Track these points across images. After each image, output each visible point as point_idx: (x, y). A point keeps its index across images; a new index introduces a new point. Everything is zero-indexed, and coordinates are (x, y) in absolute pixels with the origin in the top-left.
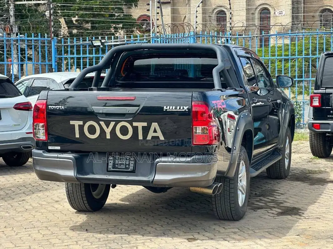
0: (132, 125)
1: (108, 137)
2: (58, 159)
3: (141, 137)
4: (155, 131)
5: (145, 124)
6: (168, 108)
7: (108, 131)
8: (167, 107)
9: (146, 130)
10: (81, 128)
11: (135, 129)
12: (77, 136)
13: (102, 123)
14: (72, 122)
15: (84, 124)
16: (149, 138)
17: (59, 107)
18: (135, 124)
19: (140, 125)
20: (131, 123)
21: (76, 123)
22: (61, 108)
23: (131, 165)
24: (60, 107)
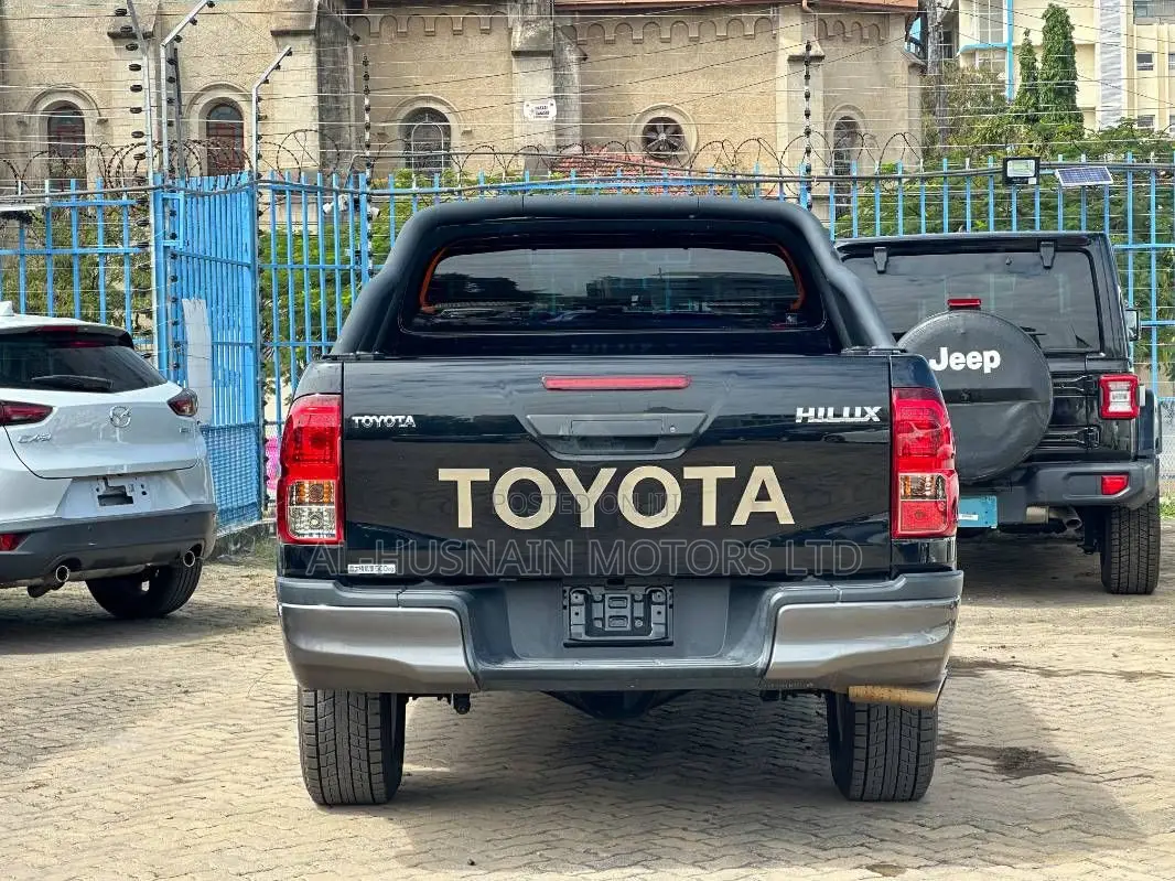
0: (678, 476)
1: (588, 520)
2: (400, 609)
3: (709, 518)
4: (763, 495)
5: (729, 472)
6: (812, 411)
7: (588, 501)
8: (806, 411)
9: (729, 494)
10: (482, 493)
11: (692, 491)
12: (465, 520)
13: (568, 475)
14: (445, 475)
15: (495, 477)
16: (740, 518)
17: (393, 419)
18: (690, 473)
19: (710, 476)
20: (675, 469)
21: (464, 478)
22: (404, 421)
23: (654, 617)
24: (400, 418)
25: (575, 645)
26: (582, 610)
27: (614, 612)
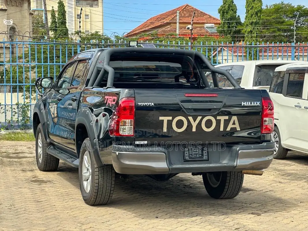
0: (216, 119)
1: (194, 130)
3: (222, 129)
4: (234, 124)
6: (245, 103)
7: (194, 125)
8: (244, 103)
10: (170, 123)
11: (218, 122)
12: (165, 130)
13: (191, 118)
14: (161, 118)
15: (173, 119)
16: (228, 129)
17: (148, 104)
18: (218, 118)
19: (222, 118)
21: (165, 119)
22: (151, 104)
23: (204, 154)
24: (150, 103)
25: (186, 161)
26: (187, 152)
27: (195, 153)
